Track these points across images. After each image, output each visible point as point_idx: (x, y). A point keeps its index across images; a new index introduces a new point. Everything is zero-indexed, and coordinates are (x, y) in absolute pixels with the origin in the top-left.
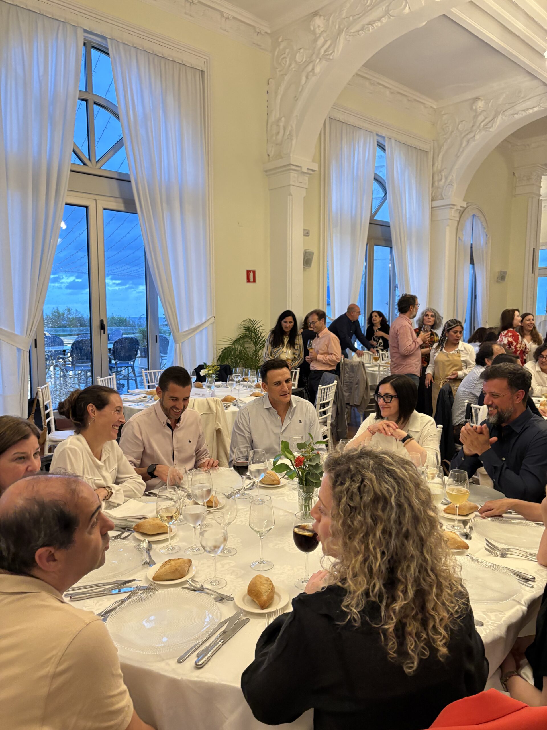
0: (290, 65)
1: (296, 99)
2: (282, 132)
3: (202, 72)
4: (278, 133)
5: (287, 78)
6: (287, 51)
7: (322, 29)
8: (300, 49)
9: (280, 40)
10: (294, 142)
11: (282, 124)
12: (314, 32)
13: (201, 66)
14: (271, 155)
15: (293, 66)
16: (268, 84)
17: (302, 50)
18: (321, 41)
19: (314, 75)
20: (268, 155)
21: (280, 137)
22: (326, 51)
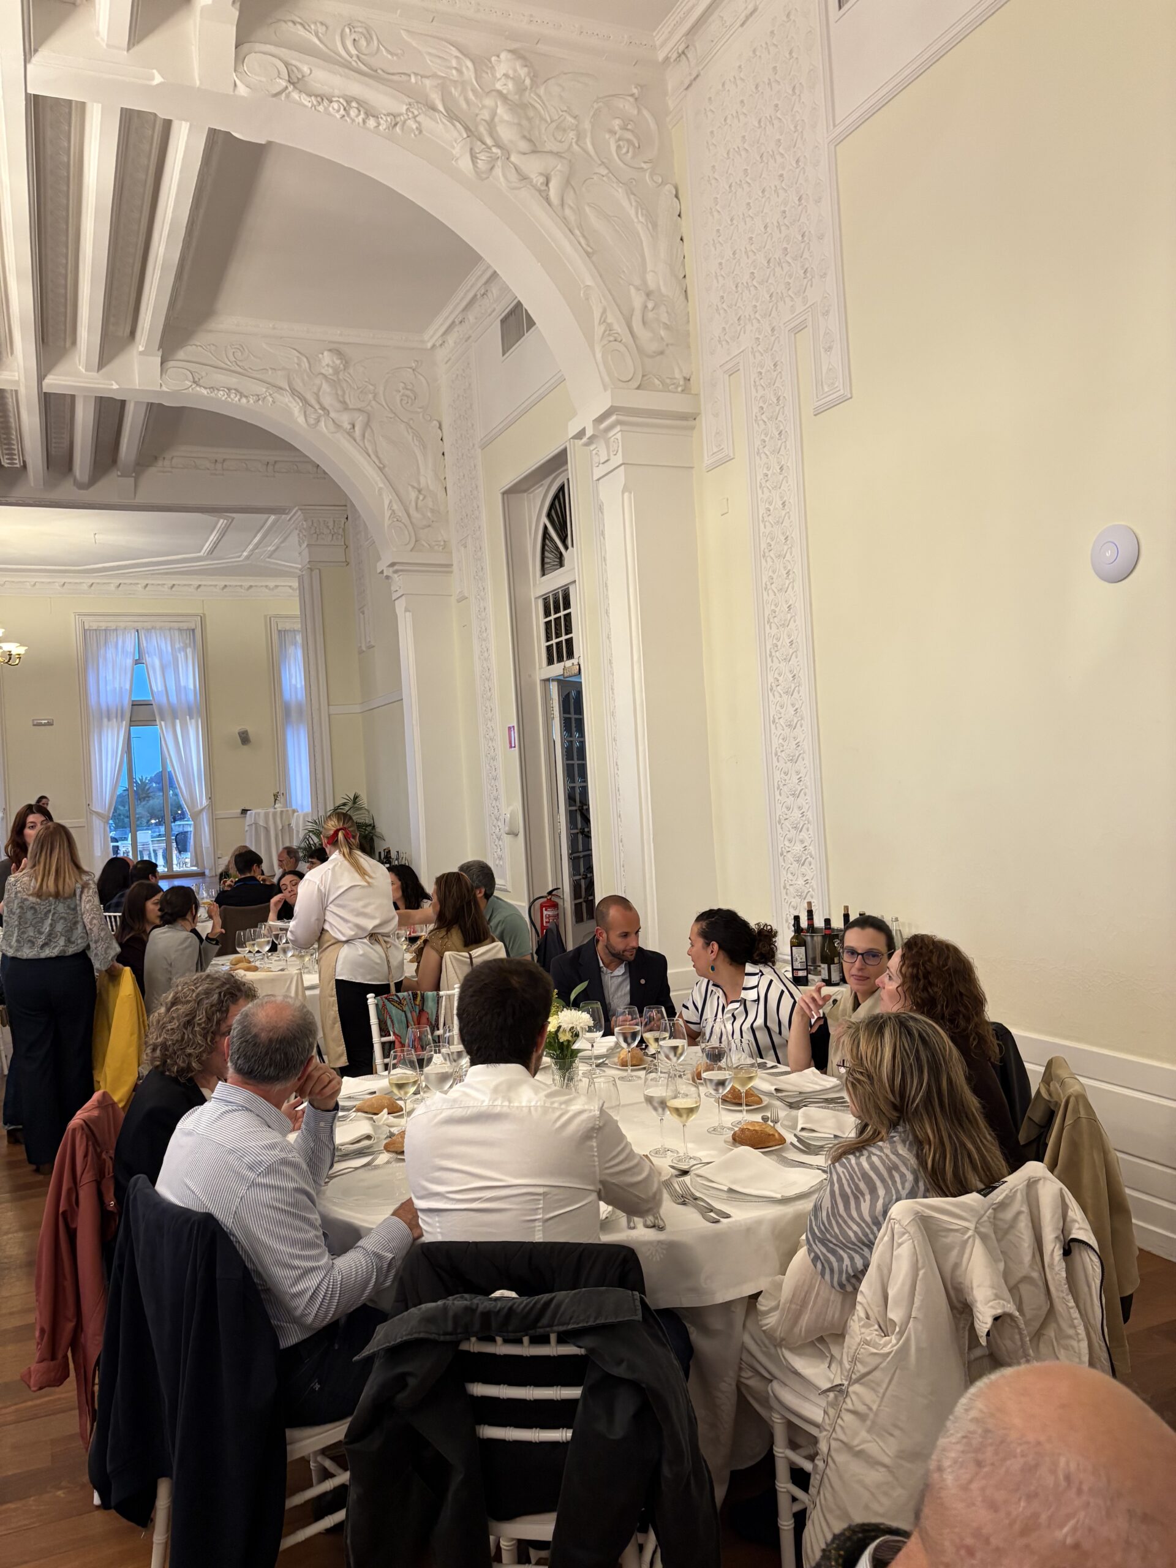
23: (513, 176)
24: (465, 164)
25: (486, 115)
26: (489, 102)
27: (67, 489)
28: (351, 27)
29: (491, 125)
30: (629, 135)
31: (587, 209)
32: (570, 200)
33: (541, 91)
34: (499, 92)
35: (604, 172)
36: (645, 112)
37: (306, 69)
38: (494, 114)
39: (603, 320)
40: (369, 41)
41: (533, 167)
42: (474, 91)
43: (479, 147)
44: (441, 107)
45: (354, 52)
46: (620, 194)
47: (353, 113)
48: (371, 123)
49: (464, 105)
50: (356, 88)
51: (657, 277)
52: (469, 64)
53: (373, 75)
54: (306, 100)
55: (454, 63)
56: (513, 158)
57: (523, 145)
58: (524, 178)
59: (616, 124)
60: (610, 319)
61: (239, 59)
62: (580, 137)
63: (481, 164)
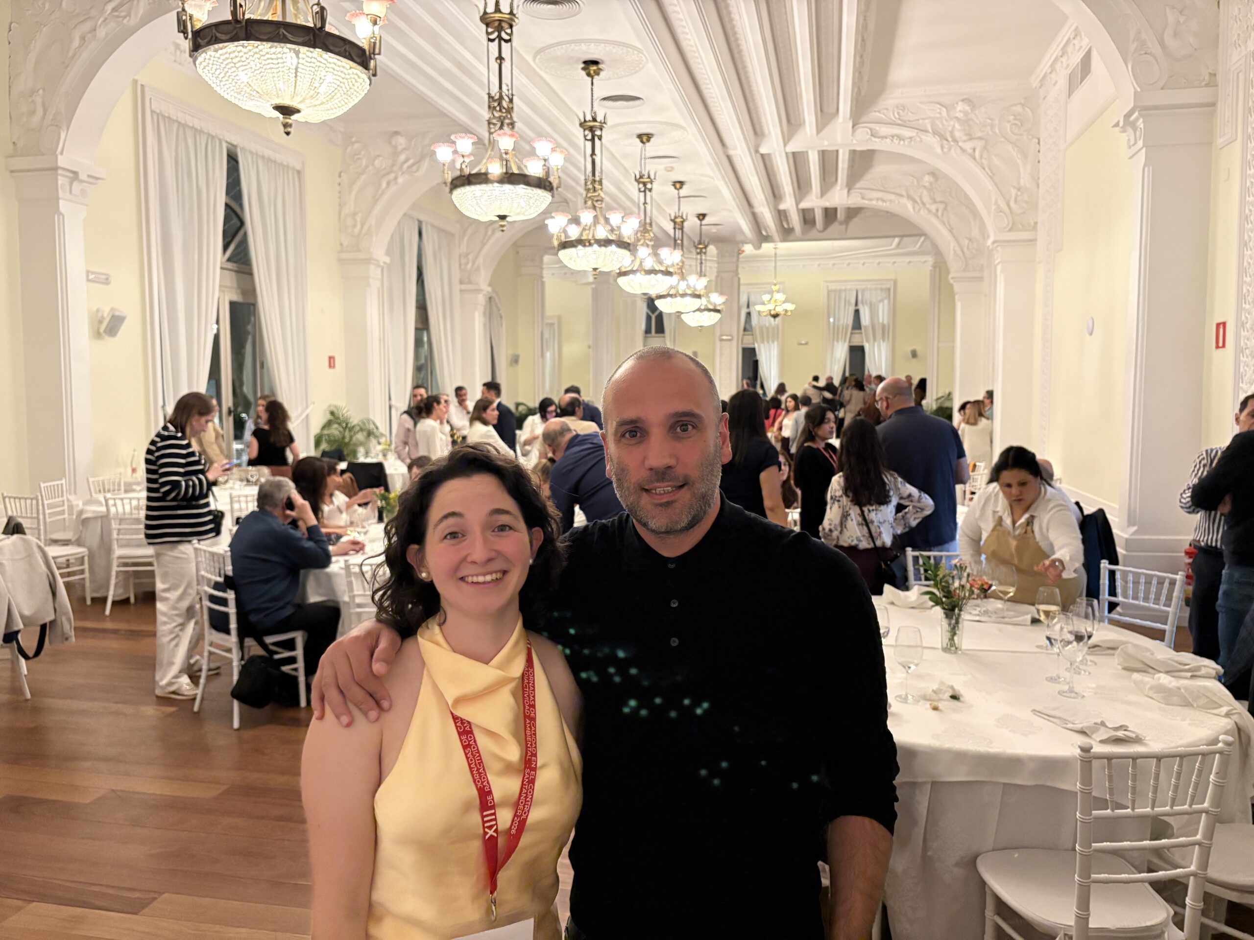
0: (367, 167)
1: (376, 200)
2: (359, 226)
3: (299, 172)
4: (354, 226)
5: (363, 177)
6: (363, 153)
7: (403, 147)
8: (379, 156)
9: (354, 140)
10: (374, 238)
11: (358, 218)
12: (395, 147)
13: (299, 167)
14: (345, 244)
15: (371, 168)
16: (340, 176)
17: (381, 158)
18: (403, 157)
19: (396, 183)
20: (341, 244)
21: (357, 230)
22: (409, 167)
23: (959, 151)
24: (939, 150)
25: (950, 129)
26: (952, 123)
27: (814, 233)
28: (897, 107)
29: (952, 132)
30: (1016, 122)
31: (994, 157)
32: (985, 155)
33: (977, 112)
34: (957, 118)
35: (1002, 140)
36: (1027, 109)
37: (878, 128)
38: (954, 127)
39: (996, 203)
40: (903, 111)
41: (968, 146)
42: (946, 120)
43: (945, 142)
44: (930, 130)
45: (897, 116)
46: (1010, 147)
47: (895, 141)
48: (902, 142)
49: (941, 126)
50: (896, 131)
51: (1025, 180)
52: (944, 110)
53: (904, 125)
54: (877, 140)
55: (938, 111)
56: (960, 144)
57: (965, 138)
58: (963, 150)
59: (1012, 117)
60: (999, 202)
61: (854, 131)
62: (992, 126)
63: (945, 150)
